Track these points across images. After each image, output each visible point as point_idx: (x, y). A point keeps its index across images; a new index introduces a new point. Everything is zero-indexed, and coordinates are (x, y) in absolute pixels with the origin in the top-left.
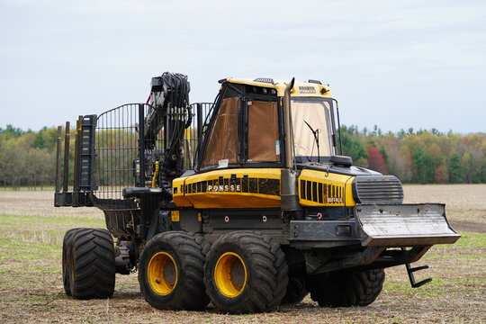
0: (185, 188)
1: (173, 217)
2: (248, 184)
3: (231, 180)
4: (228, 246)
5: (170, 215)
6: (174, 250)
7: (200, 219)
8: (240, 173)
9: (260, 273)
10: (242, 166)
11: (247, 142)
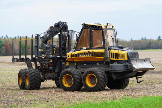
0: (72, 56)
1: (66, 64)
2: (93, 54)
3: (88, 53)
4: (90, 72)
5: (65, 64)
6: (72, 74)
7: (76, 65)
8: (91, 51)
9: (101, 79)
10: (91, 49)
11: (92, 42)
